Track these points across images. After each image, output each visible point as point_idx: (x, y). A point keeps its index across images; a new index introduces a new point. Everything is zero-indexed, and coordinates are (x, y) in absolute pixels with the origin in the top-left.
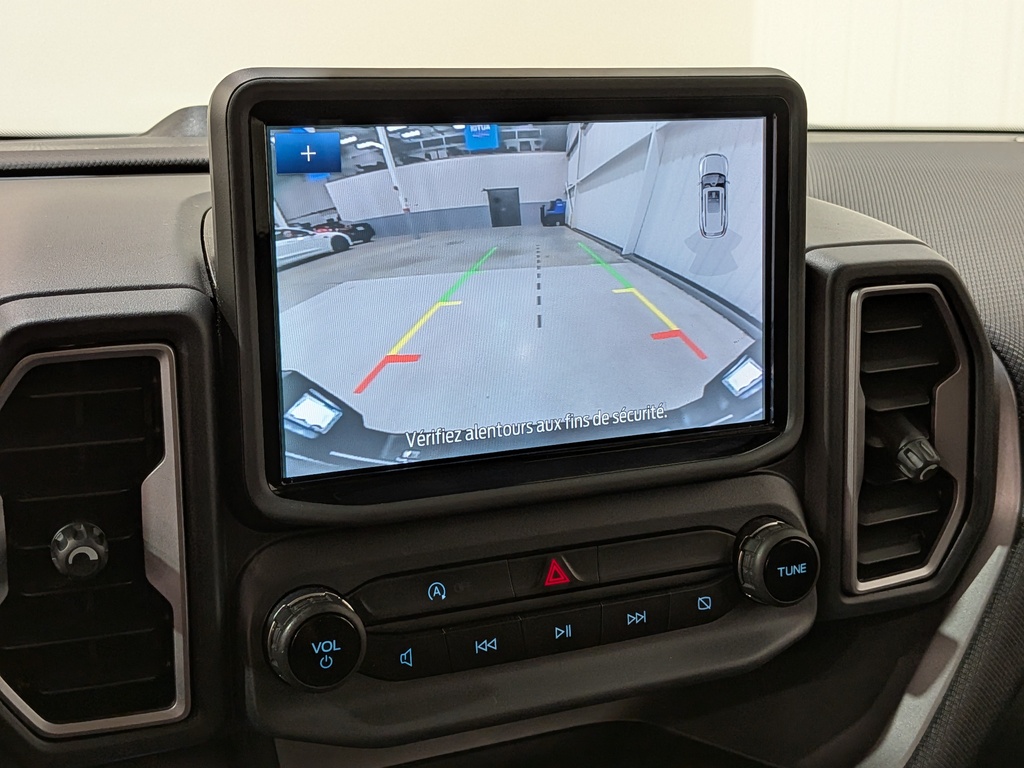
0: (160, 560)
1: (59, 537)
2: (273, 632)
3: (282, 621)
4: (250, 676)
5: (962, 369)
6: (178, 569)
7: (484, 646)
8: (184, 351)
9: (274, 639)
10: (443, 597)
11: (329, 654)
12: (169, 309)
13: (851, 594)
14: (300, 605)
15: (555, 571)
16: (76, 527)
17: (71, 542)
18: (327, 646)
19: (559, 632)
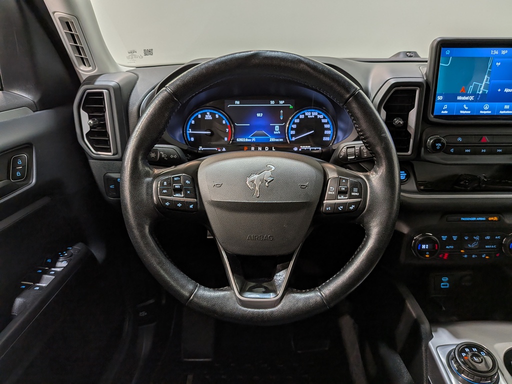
0: (410, 126)
1: (395, 120)
2: (429, 142)
3: (430, 140)
4: (423, 149)
6: (413, 129)
7: (467, 151)
8: (421, 89)
10: (461, 141)
14: (434, 137)
15: (484, 139)
16: (399, 118)
17: (398, 120)
18: (439, 145)
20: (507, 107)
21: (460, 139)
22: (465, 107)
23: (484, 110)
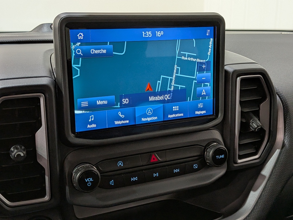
0: (41, 156)
1: (12, 149)
2: (74, 176)
3: (76, 173)
4: (67, 188)
5: (268, 99)
6: (46, 158)
7: (133, 179)
8: (47, 96)
9: (74, 178)
10: (122, 165)
11: (90, 182)
12: (43, 83)
13: (236, 163)
14: (81, 168)
15: (154, 158)
16: (17, 146)
17: (16, 151)
18: (89, 180)
19: (155, 175)
20: (175, 108)
21: (120, 164)
22: (120, 115)
23: (146, 116)
